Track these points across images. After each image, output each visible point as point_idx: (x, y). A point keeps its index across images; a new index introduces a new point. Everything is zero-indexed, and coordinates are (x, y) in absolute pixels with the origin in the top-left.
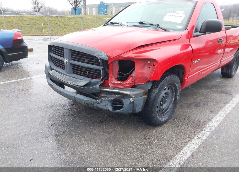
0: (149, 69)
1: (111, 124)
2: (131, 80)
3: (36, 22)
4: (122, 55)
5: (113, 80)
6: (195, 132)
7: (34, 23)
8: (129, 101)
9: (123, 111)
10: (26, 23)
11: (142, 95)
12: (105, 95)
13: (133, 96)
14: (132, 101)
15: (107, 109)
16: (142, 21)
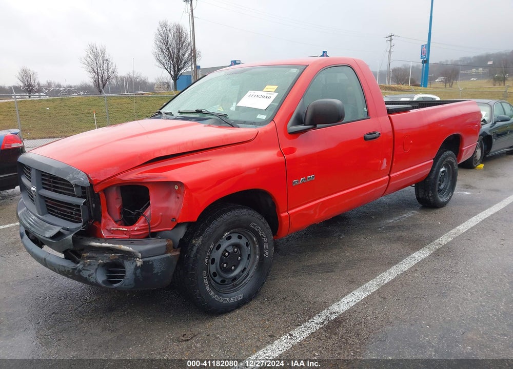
0: (177, 199)
1: (128, 313)
2: (144, 223)
3: (92, 108)
4: (118, 177)
5: (110, 225)
6: (289, 326)
7: (86, 111)
8: (135, 264)
9: (123, 285)
10: (70, 112)
11: (163, 252)
12: (91, 255)
13: (140, 254)
14: (139, 264)
15: (94, 281)
16: (200, 108)
